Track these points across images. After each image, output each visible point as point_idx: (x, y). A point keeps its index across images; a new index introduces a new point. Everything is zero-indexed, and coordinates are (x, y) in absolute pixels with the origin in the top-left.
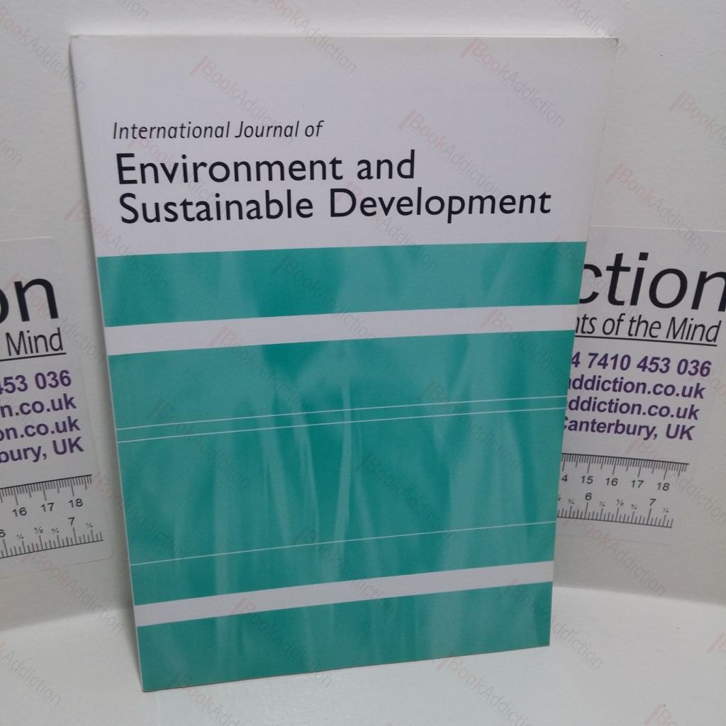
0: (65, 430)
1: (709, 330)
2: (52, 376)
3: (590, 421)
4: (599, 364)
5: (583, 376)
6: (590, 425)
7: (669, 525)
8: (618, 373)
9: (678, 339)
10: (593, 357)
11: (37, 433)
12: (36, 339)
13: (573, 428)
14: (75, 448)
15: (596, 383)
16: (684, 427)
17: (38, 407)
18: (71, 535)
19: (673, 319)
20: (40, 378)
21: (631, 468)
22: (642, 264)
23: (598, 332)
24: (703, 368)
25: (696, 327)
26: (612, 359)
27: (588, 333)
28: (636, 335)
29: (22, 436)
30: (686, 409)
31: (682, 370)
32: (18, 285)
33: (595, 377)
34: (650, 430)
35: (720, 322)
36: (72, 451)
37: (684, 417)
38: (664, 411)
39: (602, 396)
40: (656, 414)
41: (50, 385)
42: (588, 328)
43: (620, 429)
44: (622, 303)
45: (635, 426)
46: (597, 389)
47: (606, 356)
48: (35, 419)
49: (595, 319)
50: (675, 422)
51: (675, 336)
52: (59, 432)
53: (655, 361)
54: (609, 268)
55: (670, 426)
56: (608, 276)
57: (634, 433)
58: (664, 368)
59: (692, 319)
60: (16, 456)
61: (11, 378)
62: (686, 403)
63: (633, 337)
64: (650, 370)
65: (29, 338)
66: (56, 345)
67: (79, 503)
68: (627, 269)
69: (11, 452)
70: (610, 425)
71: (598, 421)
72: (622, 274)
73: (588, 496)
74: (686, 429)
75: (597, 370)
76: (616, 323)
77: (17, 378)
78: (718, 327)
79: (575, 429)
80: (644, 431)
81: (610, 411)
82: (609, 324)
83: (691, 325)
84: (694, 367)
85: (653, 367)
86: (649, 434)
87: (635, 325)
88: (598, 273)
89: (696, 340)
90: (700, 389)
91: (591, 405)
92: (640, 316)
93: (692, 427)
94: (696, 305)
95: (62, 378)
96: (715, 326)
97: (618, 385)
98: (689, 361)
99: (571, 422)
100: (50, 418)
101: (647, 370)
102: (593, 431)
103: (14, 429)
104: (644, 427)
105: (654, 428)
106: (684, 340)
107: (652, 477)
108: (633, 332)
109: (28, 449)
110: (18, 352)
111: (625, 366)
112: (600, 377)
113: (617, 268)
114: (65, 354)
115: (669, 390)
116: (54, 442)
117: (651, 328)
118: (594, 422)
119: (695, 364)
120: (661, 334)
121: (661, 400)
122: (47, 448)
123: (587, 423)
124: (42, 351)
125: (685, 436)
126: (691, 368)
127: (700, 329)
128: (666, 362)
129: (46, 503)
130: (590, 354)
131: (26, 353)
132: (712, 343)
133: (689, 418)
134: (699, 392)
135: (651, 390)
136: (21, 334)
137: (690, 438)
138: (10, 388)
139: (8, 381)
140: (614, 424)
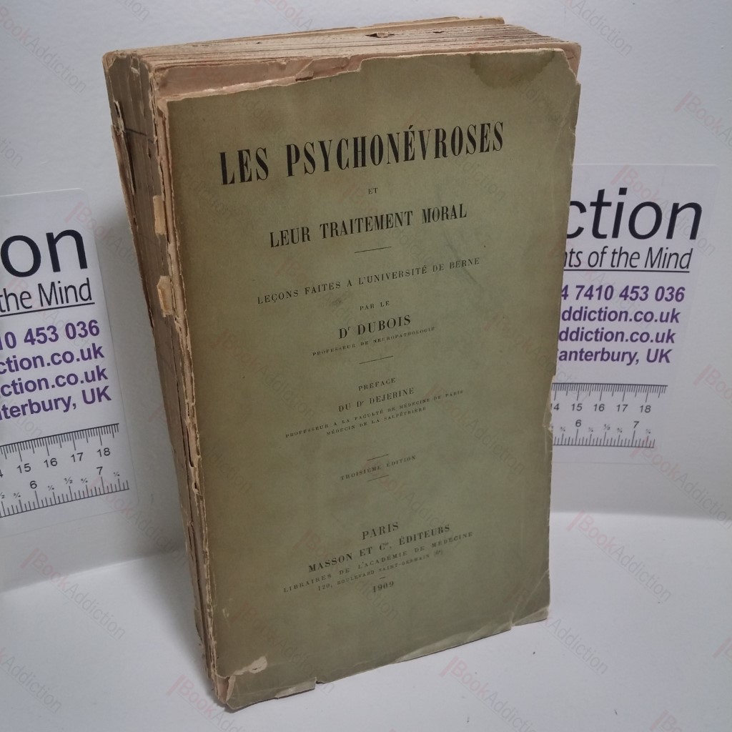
0: (94, 379)
1: (683, 257)
2: (81, 326)
3: (578, 351)
4: (586, 295)
5: (571, 308)
6: (579, 355)
7: (652, 446)
8: (603, 303)
9: (655, 268)
10: (580, 289)
11: (67, 383)
12: (66, 289)
13: (563, 358)
14: (103, 397)
15: (583, 314)
16: (662, 351)
17: (68, 357)
18: (99, 485)
19: (651, 249)
20: (70, 328)
21: (615, 393)
22: (622, 198)
23: (584, 265)
24: (677, 294)
25: (671, 256)
26: (597, 290)
27: (575, 266)
28: (618, 266)
29: (53, 386)
30: (664, 334)
31: (659, 297)
32: (50, 236)
33: (582, 308)
34: (632, 355)
35: (692, 249)
36: (100, 400)
37: (662, 341)
38: (645, 337)
39: (589, 326)
40: (637, 340)
41: (80, 335)
42: (575, 261)
43: (605, 356)
44: (604, 237)
45: (619, 353)
46: (584, 319)
47: (591, 288)
48: (65, 369)
49: (581, 252)
50: (654, 346)
51: (652, 266)
52: (88, 381)
53: (635, 290)
54: (592, 204)
55: (649, 350)
56: (591, 211)
57: (618, 359)
58: (644, 297)
59: (667, 248)
60: (47, 406)
61: (43, 329)
62: (663, 328)
63: (615, 268)
64: (631, 298)
65: (60, 288)
66: (85, 295)
67: (107, 452)
68: (609, 204)
69: (43, 402)
70: (597, 353)
71: (586, 351)
72: (604, 209)
73: (578, 423)
74: (664, 353)
75: (584, 301)
76: (600, 255)
77: (48, 329)
78: (690, 254)
79: (565, 359)
80: (627, 356)
81: (596, 340)
82: (594, 256)
83: (666, 254)
85: (634, 296)
86: (632, 360)
87: (617, 256)
88: (583, 209)
89: (671, 267)
90: (675, 313)
91: (580, 335)
92: (621, 248)
94: (670, 235)
95: (91, 328)
96: (687, 254)
97: (603, 315)
98: (666, 289)
99: (561, 353)
100: (80, 368)
101: (628, 298)
102: (581, 359)
103: (45, 380)
104: (627, 353)
105: (636, 353)
106: (660, 269)
107: (635, 400)
108: (615, 263)
109: (59, 399)
110: (49, 303)
111: (608, 297)
112: (586, 308)
113: (599, 204)
114: (94, 303)
115: (648, 317)
116: (84, 392)
117: (631, 258)
118: (582, 352)
119: (670, 290)
120: (640, 264)
121: (642, 327)
122: (77, 399)
123: (576, 352)
124: (72, 301)
125: (664, 359)
126: (667, 294)
127: (674, 257)
128: (645, 290)
129: (75, 453)
130: (577, 287)
131: (57, 303)
132: (685, 270)
133: (667, 342)
134: (674, 317)
135: (633, 318)
136: (53, 284)
137: (668, 361)
138: (41, 338)
139: (40, 332)
140: (599, 352)
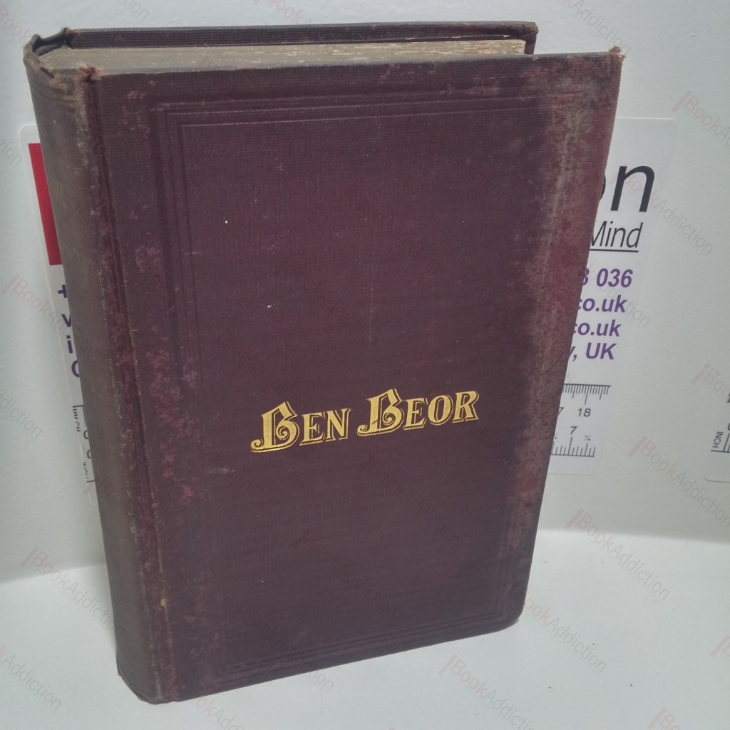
84: (615, 277)
93: (614, 345)
